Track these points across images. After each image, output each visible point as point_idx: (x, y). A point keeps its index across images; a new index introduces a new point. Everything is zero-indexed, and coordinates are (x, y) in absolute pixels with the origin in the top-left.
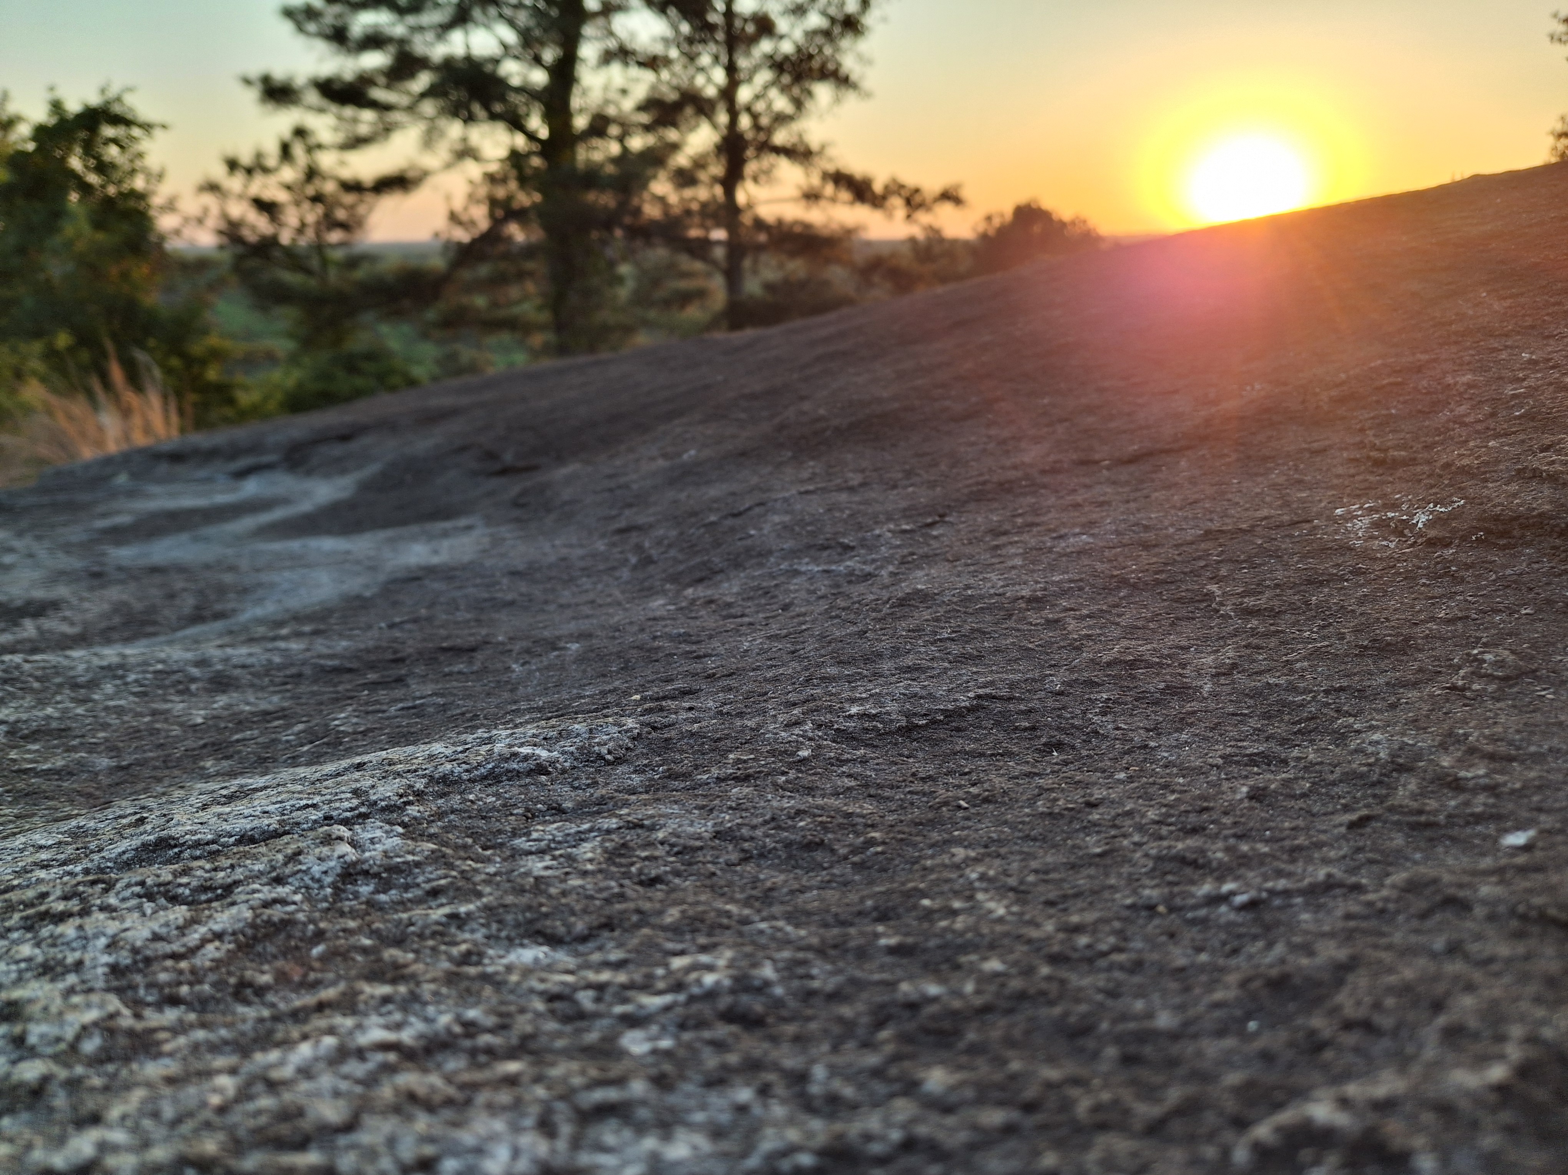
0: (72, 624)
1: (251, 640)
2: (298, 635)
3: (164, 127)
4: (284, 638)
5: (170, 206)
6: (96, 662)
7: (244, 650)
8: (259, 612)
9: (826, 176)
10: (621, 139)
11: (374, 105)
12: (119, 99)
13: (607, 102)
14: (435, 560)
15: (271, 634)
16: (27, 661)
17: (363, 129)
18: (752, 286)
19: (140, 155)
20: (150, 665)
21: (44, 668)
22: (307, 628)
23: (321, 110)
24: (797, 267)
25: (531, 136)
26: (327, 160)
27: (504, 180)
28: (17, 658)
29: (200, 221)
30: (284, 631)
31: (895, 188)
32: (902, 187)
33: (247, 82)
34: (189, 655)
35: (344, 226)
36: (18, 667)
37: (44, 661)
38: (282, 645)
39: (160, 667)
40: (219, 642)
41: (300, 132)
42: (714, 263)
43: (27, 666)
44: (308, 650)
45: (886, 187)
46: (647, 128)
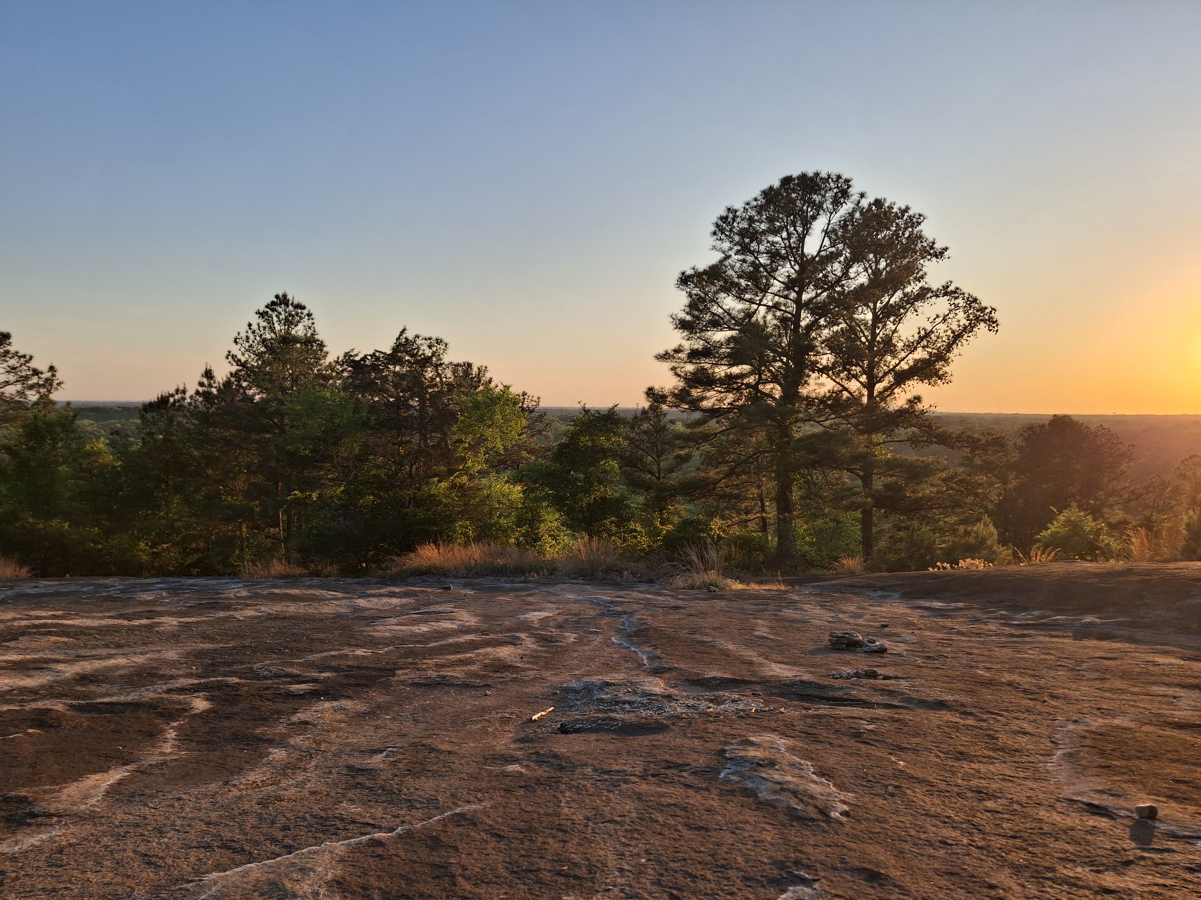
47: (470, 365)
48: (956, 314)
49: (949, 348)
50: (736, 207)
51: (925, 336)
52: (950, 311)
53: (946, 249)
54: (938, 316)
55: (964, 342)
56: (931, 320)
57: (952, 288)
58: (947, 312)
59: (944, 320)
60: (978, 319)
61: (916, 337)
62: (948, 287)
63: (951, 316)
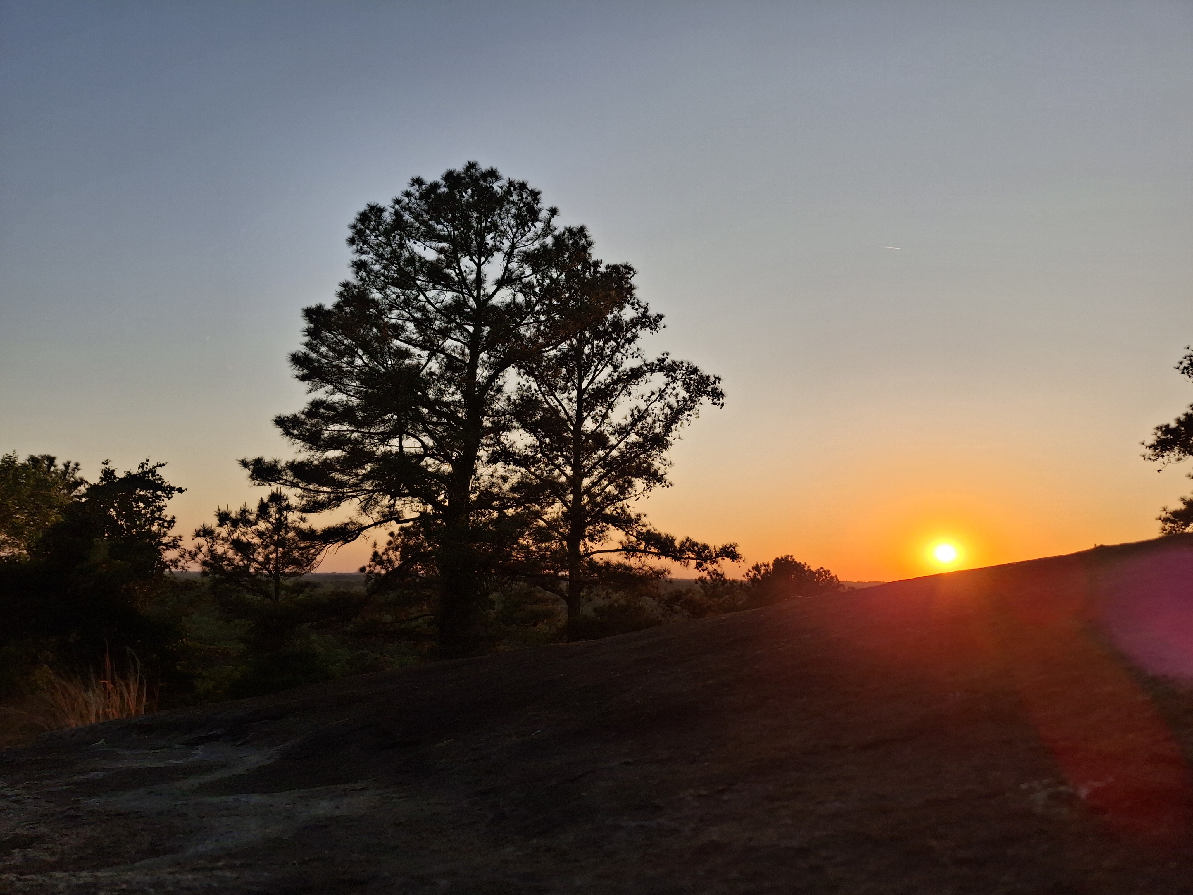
0: (53, 854)
1: (194, 870)
2: (231, 867)
3: (180, 490)
4: (220, 868)
5: (174, 545)
6: (74, 881)
7: (190, 876)
8: (201, 848)
9: (640, 536)
10: (500, 510)
11: (331, 482)
12: (153, 471)
13: (492, 485)
14: (337, 813)
15: (210, 866)
16: (19, 880)
17: (321, 497)
18: (587, 610)
19: (160, 509)
20: (117, 885)
21: (32, 886)
22: (238, 862)
23: (294, 485)
24: (619, 597)
25: (437, 505)
26: (292, 517)
27: (416, 534)
28: (12, 877)
29: (193, 556)
30: (220, 864)
31: (689, 545)
32: (695, 544)
33: (244, 464)
34: (148, 879)
35: (297, 562)
36: (12, 884)
37: (33, 880)
38: (219, 873)
39: (124, 886)
40: (169, 870)
41: (276, 498)
42: (561, 593)
43: (19, 884)
44: (238, 878)
45: (682, 544)
46: (518, 503)
47: (51, 460)
48: (674, 389)
49: (667, 429)
50: (382, 204)
51: (639, 416)
52: (667, 385)
53: (661, 317)
54: (653, 393)
55: (685, 421)
56: (645, 398)
57: (668, 361)
58: (663, 387)
59: (661, 396)
60: (700, 393)
61: (629, 419)
62: (664, 360)
63: (669, 391)
